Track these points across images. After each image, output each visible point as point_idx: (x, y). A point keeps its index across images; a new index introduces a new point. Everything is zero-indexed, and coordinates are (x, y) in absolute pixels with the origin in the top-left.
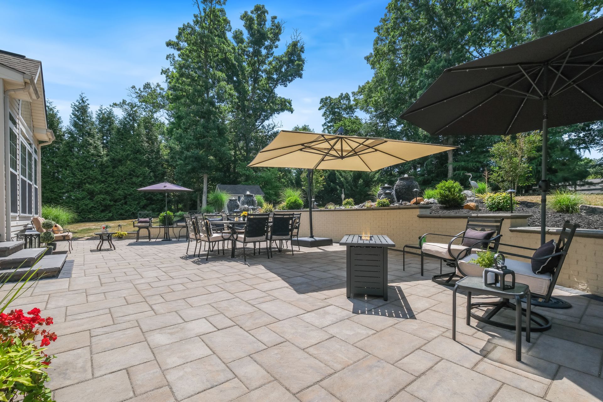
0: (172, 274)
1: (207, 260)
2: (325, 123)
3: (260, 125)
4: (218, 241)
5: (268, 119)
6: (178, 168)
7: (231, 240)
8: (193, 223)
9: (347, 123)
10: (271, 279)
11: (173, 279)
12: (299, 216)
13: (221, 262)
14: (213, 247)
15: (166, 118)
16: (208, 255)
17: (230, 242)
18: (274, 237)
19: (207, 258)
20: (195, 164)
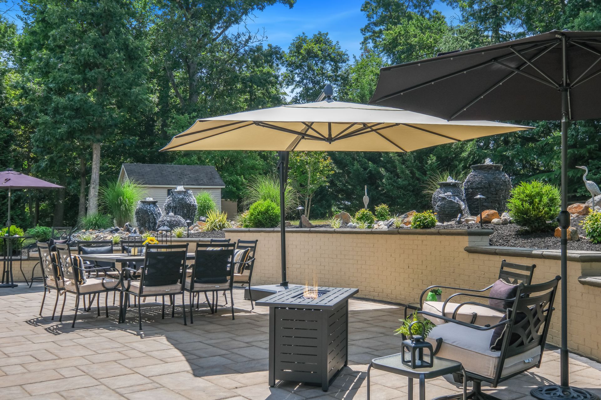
0: (8, 350)
1: (73, 327)
2: (366, 27)
3: (220, 34)
4: (99, 292)
5: (237, 21)
6: (40, 130)
7: (119, 290)
8: (53, 260)
9: (412, 30)
10: (169, 360)
11: (9, 357)
12: (253, 245)
13: (97, 331)
14: (91, 303)
15: (19, 17)
16: (75, 317)
17: (118, 294)
18: (197, 286)
19: (74, 323)
20: (76, 123)
